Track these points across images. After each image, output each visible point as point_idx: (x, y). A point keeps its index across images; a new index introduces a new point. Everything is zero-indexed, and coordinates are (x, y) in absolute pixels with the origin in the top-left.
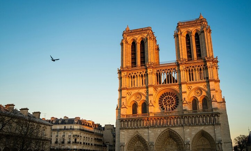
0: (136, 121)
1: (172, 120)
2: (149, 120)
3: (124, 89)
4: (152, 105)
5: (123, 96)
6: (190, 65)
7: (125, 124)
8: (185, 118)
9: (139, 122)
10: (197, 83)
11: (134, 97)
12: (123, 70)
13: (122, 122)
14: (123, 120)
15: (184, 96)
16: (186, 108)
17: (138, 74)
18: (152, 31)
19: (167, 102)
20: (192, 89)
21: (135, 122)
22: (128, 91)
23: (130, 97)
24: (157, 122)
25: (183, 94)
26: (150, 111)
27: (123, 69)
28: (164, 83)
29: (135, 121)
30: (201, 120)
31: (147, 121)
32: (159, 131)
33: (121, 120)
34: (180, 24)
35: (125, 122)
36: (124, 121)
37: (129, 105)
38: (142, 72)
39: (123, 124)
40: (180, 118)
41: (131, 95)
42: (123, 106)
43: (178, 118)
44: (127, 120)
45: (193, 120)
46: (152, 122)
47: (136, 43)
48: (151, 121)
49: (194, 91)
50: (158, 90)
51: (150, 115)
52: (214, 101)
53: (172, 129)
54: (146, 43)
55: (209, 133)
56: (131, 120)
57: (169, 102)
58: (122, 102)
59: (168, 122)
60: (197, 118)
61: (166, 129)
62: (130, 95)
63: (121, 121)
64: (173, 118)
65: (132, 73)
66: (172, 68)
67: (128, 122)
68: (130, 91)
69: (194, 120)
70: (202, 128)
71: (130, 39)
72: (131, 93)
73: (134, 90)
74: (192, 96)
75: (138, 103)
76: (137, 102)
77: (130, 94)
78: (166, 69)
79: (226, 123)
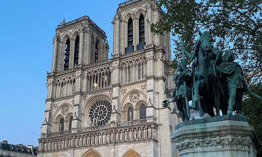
1: (96, 137)
3: (49, 100)
4: (76, 118)
5: (47, 110)
10: (133, 84)
16: (114, 119)
17: (67, 80)
19: (98, 114)
22: (55, 103)
24: (79, 140)
25: (113, 101)
30: (130, 135)
32: (80, 153)
34: (121, 5)
35: (45, 143)
37: (55, 121)
42: (45, 123)
43: (103, 134)
44: (47, 141)
45: (121, 136)
49: (129, 96)
50: (88, 98)
52: (149, 107)
53: (95, 149)
55: (138, 153)
56: (50, 141)
57: (100, 113)
58: (45, 118)
59: (91, 139)
61: (88, 149)
65: (61, 79)
67: (47, 143)
70: (131, 146)
72: (57, 105)
73: (61, 101)
74: (126, 103)
79: (166, 138)
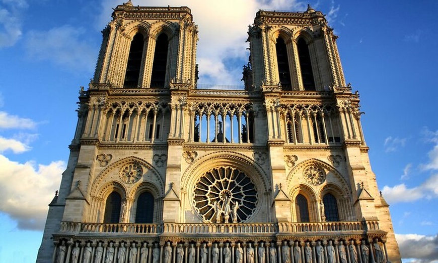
0: (114, 247)
1: (240, 249)
2: (159, 247)
3: (89, 142)
4: (175, 197)
5: (83, 164)
6: (290, 101)
7: (71, 254)
8: (283, 245)
9: (122, 250)
10: (309, 148)
11: (116, 170)
12: (98, 90)
13: (63, 248)
14: (66, 241)
15: (278, 178)
16: (284, 214)
17: (140, 110)
18: (191, 16)
20: (296, 163)
21: (111, 250)
22: (102, 152)
23: (104, 168)
25: (275, 174)
26: (166, 216)
27: (96, 88)
28: (216, 140)
29: (109, 246)
31: (153, 247)
33: (61, 241)
34: (264, 13)
35: (74, 247)
36: (71, 241)
37: (97, 194)
38: (152, 102)
39: (62, 254)
40: (268, 244)
41: (109, 164)
42: (76, 194)
43: (259, 246)
44: (80, 242)
46: (172, 253)
47: (144, 37)
48: (169, 248)
49: (301, 169)
50: (198, 157)
51: (166, 228)
52: (364, 199)
54: (174, 39)
56: (94, 243)
58: (75, 180)
60: (320, 248)
62: (104, 164)
63: (60, 244)
64: (245, 243)
65: (124, 104)
66: (242, 103)
67: (83, 248)
68: (107, 152)
69: (312, 253)
71: (132, 26)
72: (108, 158)
73: (120, 151)
74: (297, 183)
75: (128, 190)
76: (126, 186)
77: (107, 162)
78: (224, 105)
